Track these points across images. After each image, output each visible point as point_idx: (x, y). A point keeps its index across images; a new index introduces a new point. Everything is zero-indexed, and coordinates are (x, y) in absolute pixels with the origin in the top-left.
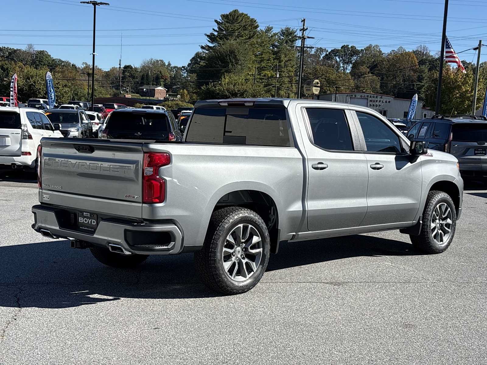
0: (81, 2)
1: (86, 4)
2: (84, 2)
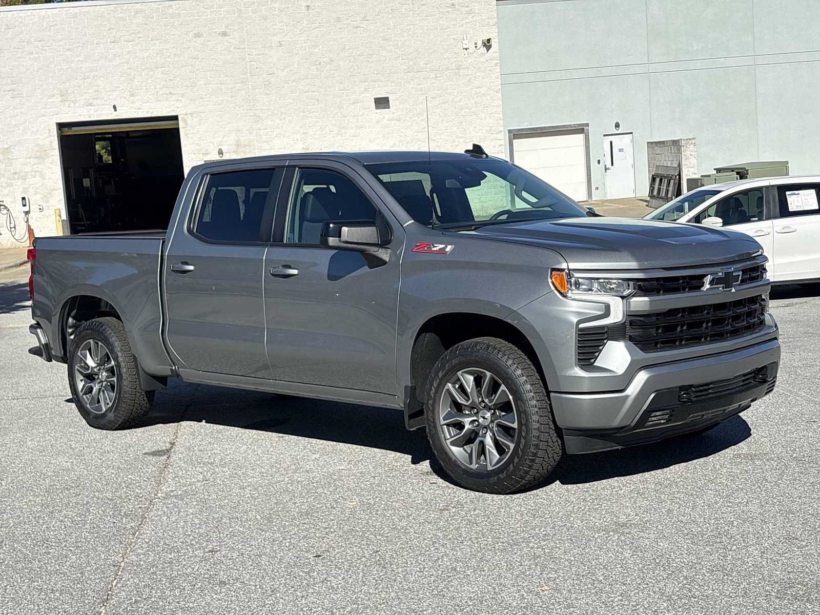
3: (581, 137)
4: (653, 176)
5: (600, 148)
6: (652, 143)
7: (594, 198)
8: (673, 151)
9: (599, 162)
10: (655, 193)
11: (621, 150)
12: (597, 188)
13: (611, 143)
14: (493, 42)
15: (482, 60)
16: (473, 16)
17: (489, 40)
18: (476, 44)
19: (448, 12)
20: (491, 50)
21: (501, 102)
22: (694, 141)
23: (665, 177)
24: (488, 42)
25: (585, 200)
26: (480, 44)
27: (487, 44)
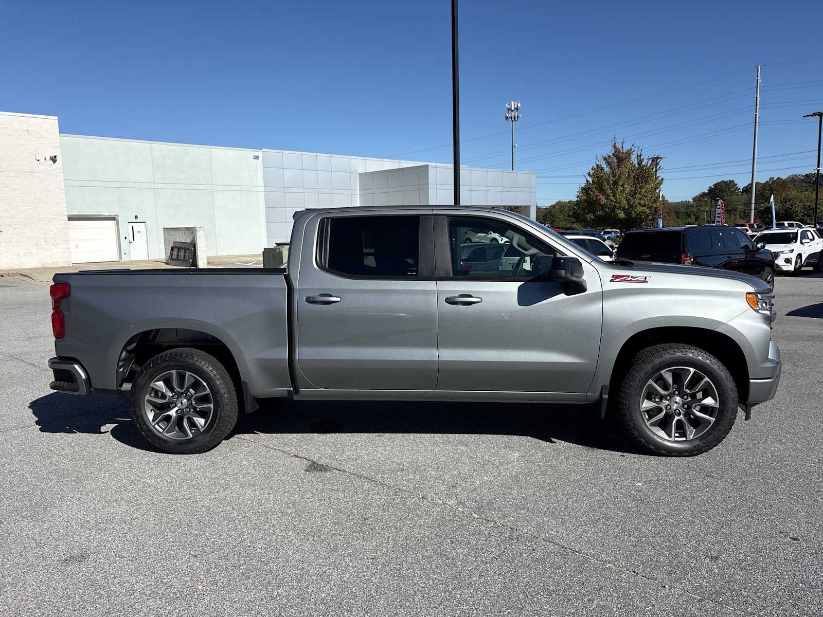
0: (804, 117)
1: (810, 117)
2: (808, 116)
3: (113, 222)
4: (172, 247)
5: (126, 230)
6: (167, 228)
7: (123, 259)
8: (186, 234)
9: (126, 238)
10: (174, 257)
11: (139, 232)
12: (125, 254)
13: (133, 227)
14: (58, 159)
15: (50, 168)
16: (43, 140)
17: (55, 157)
18: (45, 158)
19: (24, 135)
20: (56, 163)
21: (64, 197)
22: (203, 228)
23: (182, 248)
24: (55, 158)
25: (117, 260)
26: (48, 158)
27: (54, 159)
